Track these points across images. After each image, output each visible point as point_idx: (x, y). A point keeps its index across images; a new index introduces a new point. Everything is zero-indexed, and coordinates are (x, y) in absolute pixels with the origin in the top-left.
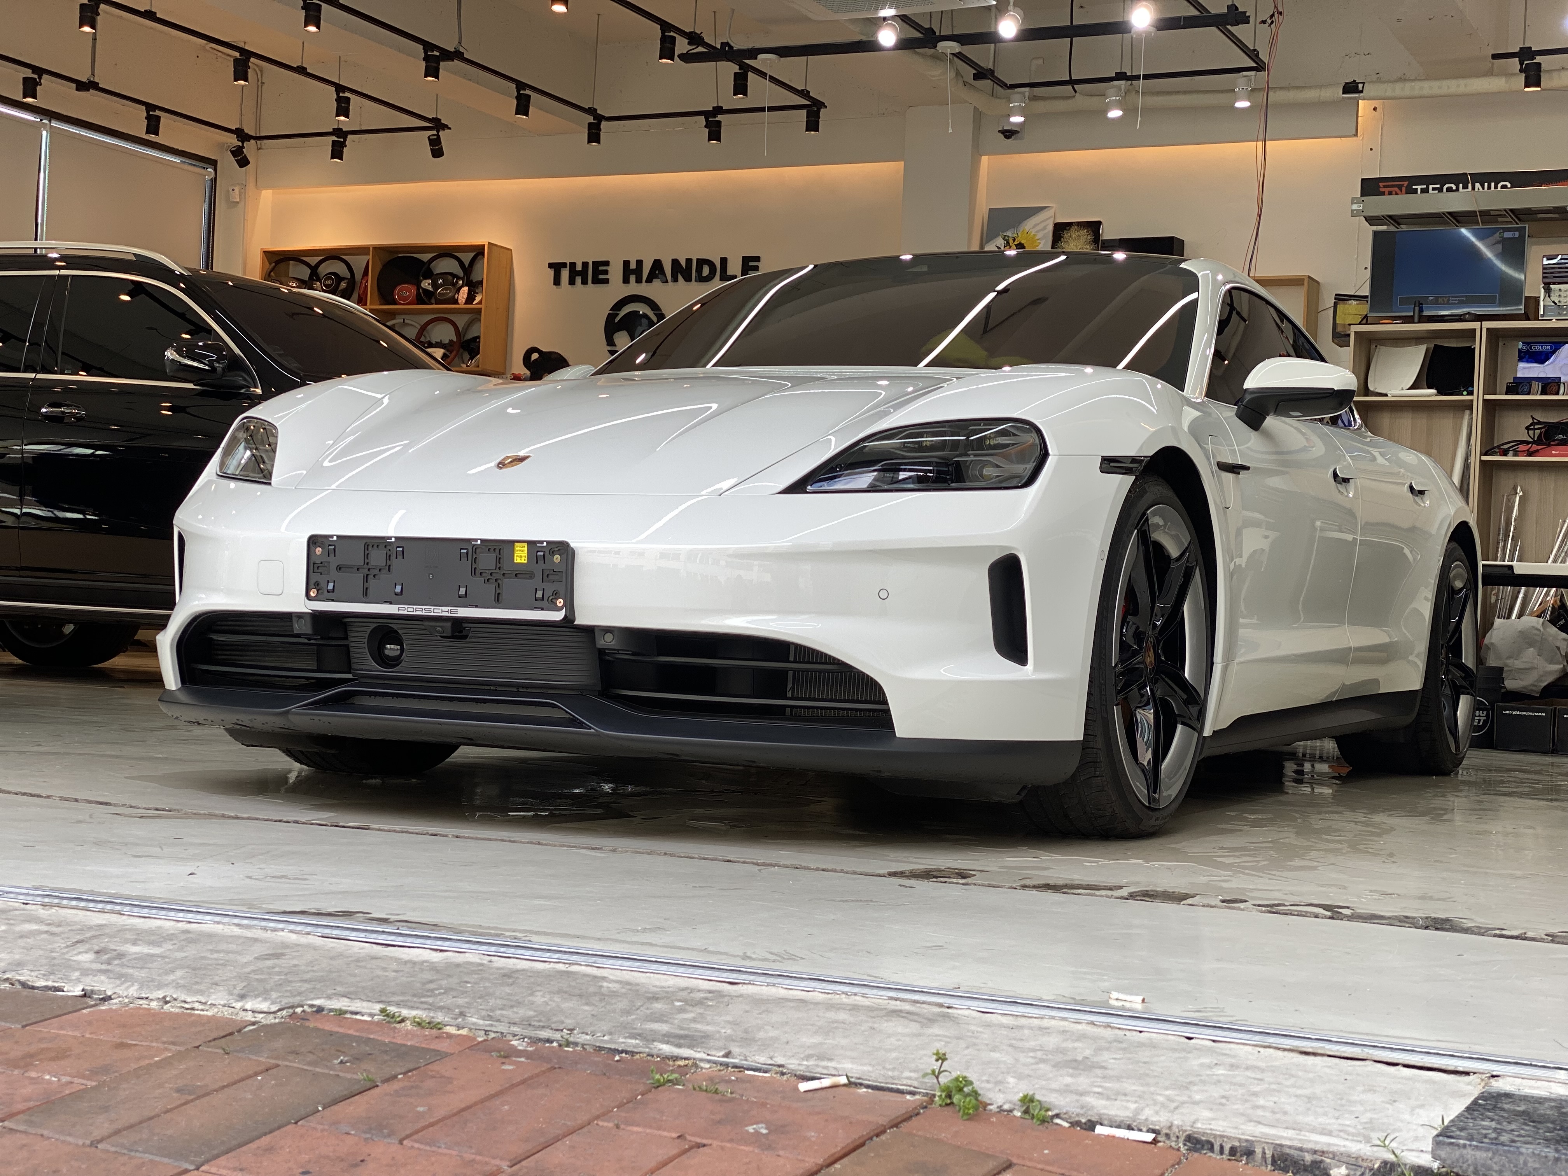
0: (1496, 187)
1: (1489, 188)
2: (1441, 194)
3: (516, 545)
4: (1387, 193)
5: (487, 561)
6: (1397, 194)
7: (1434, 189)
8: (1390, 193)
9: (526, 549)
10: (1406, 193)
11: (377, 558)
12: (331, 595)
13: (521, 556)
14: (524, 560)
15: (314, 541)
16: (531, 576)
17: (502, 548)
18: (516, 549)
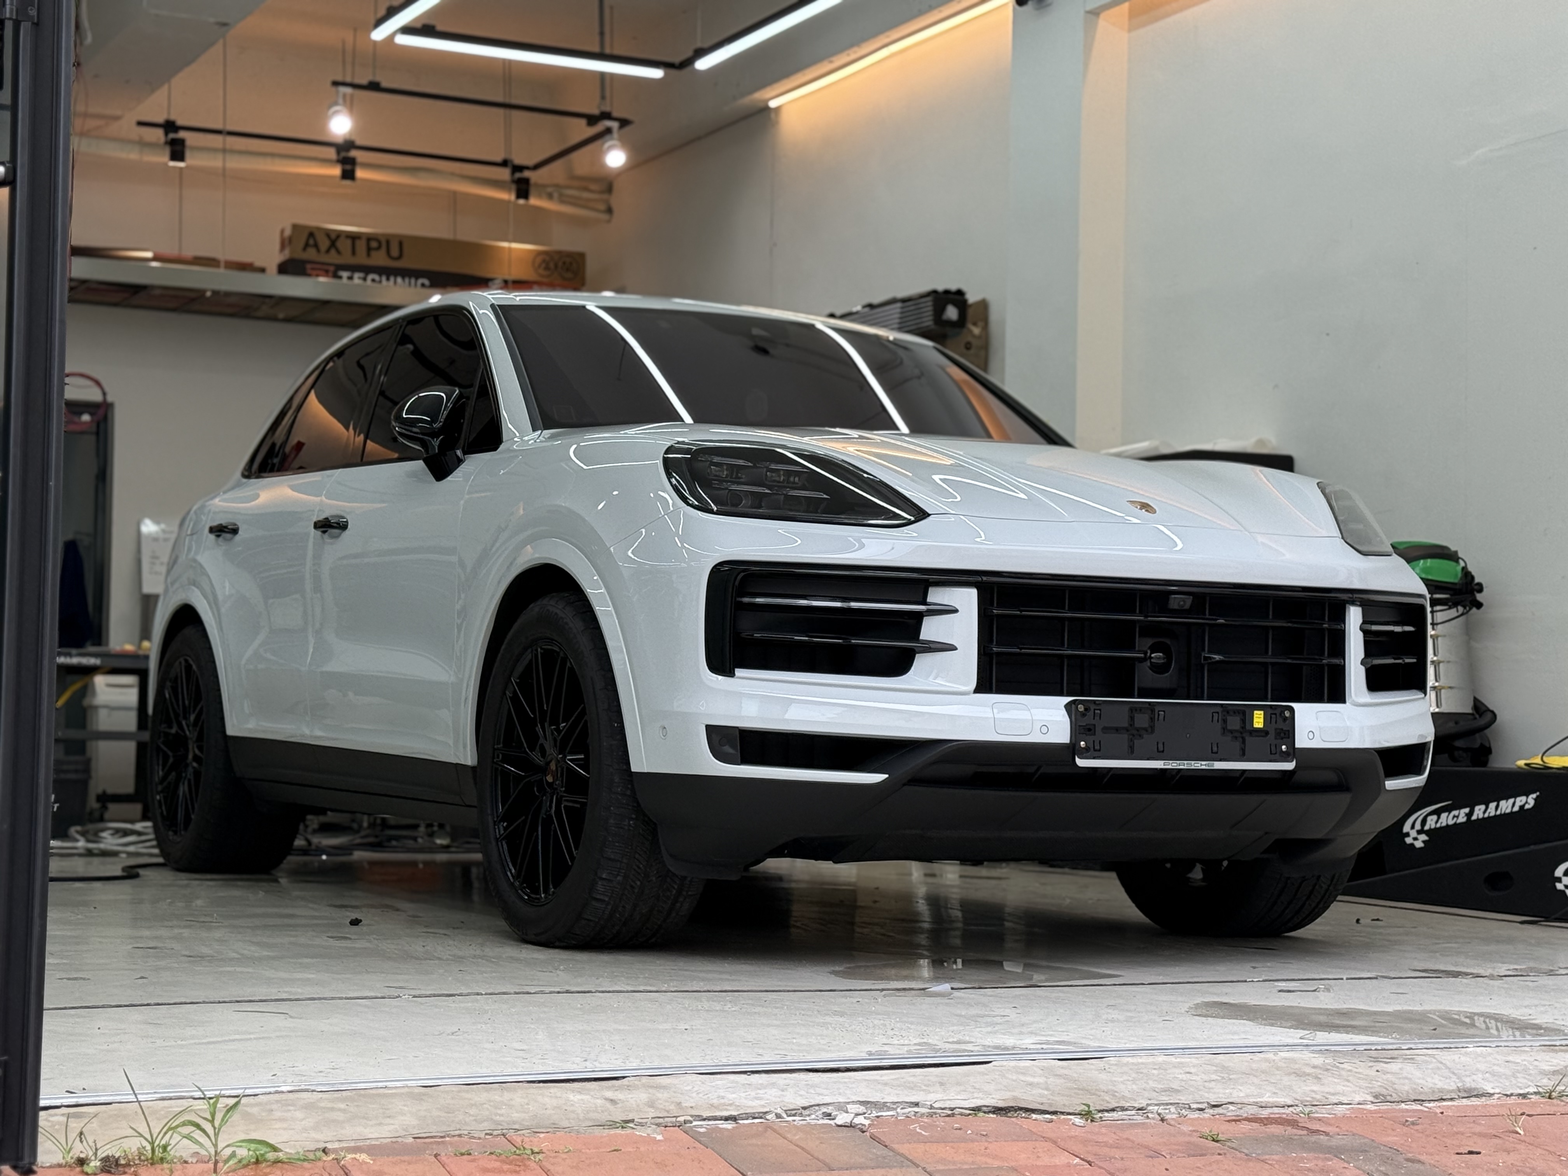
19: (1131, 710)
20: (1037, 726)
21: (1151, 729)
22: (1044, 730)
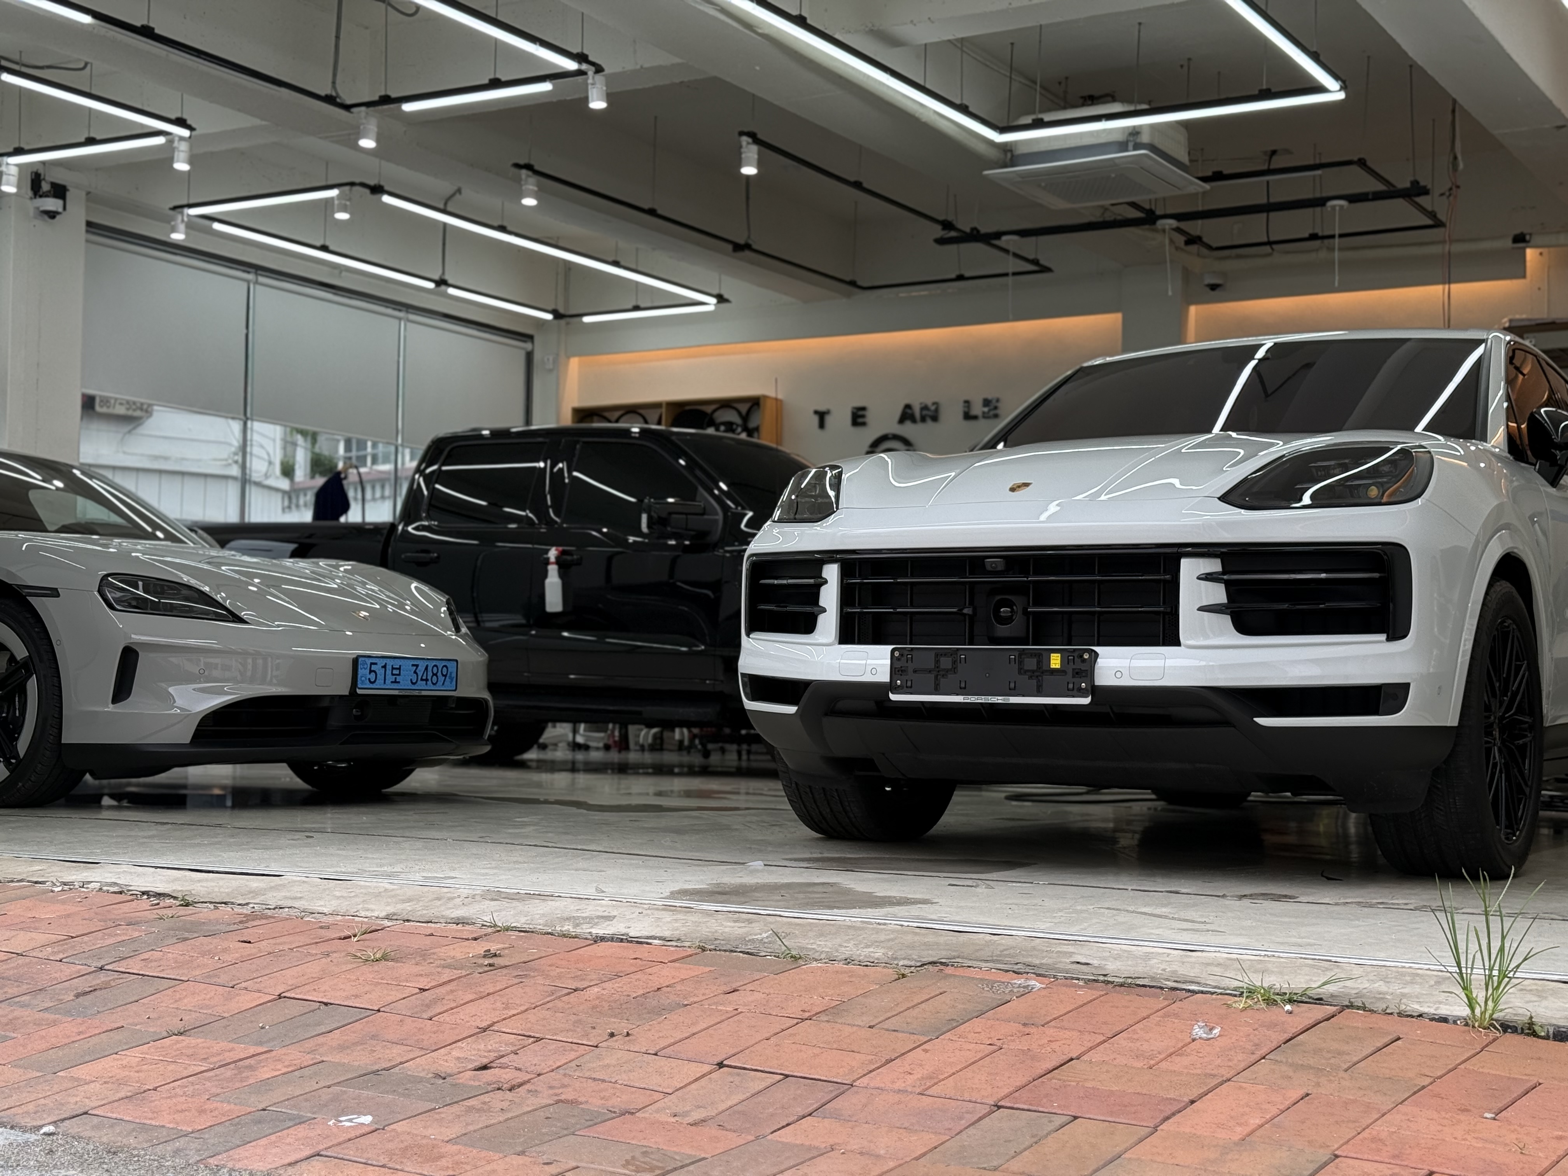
19: (937, 655)
20: (869, 669)
21: (954, 670)
22: (874, 671)
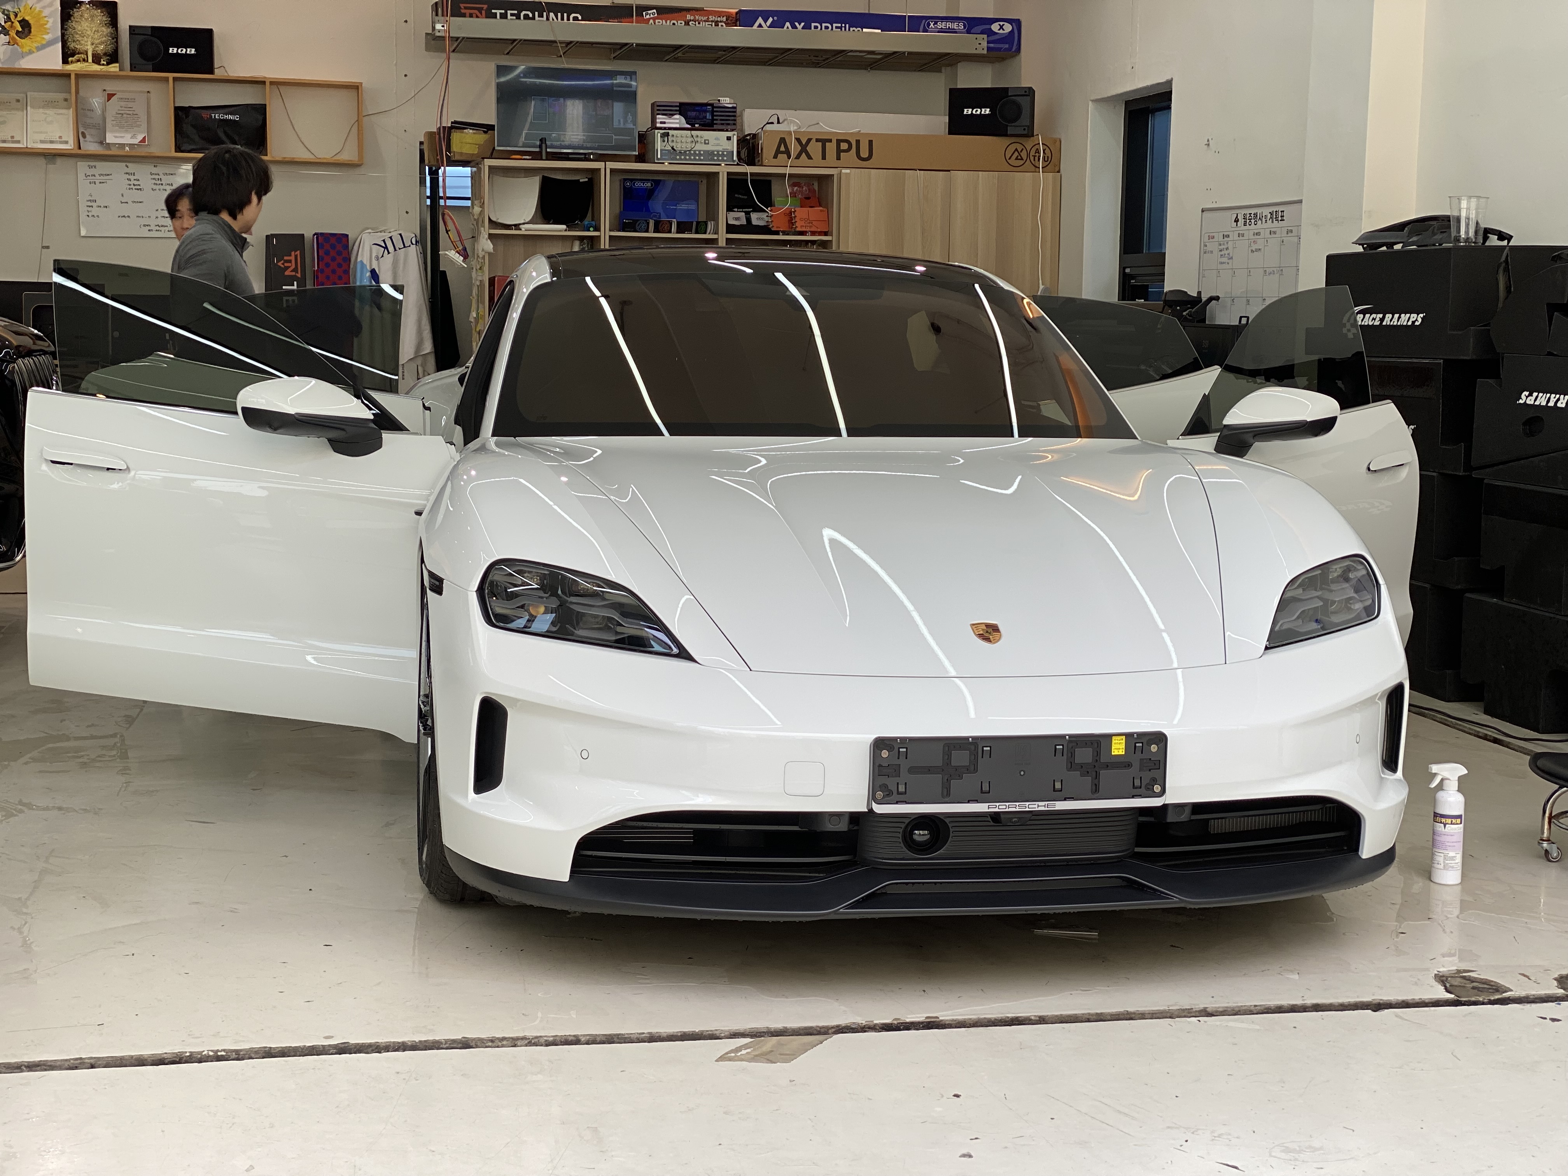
0: (568, 19)
1: (562, 19)
2: (518, 21)
3: (1114, 738)
4: (468, 15)
5: (1084, 756)
6: (477, 17)
7: (512, 15)
8: (471, 16)
9: (1124, 741)
10: (487, 17)
11: (960, 758)
12: (902, 798)
13: (1118, 748)
14: (1122, 752)
15: (880, 744)
16: (1129, 765)
17: (1100, 742)
18: (1114, 742)
